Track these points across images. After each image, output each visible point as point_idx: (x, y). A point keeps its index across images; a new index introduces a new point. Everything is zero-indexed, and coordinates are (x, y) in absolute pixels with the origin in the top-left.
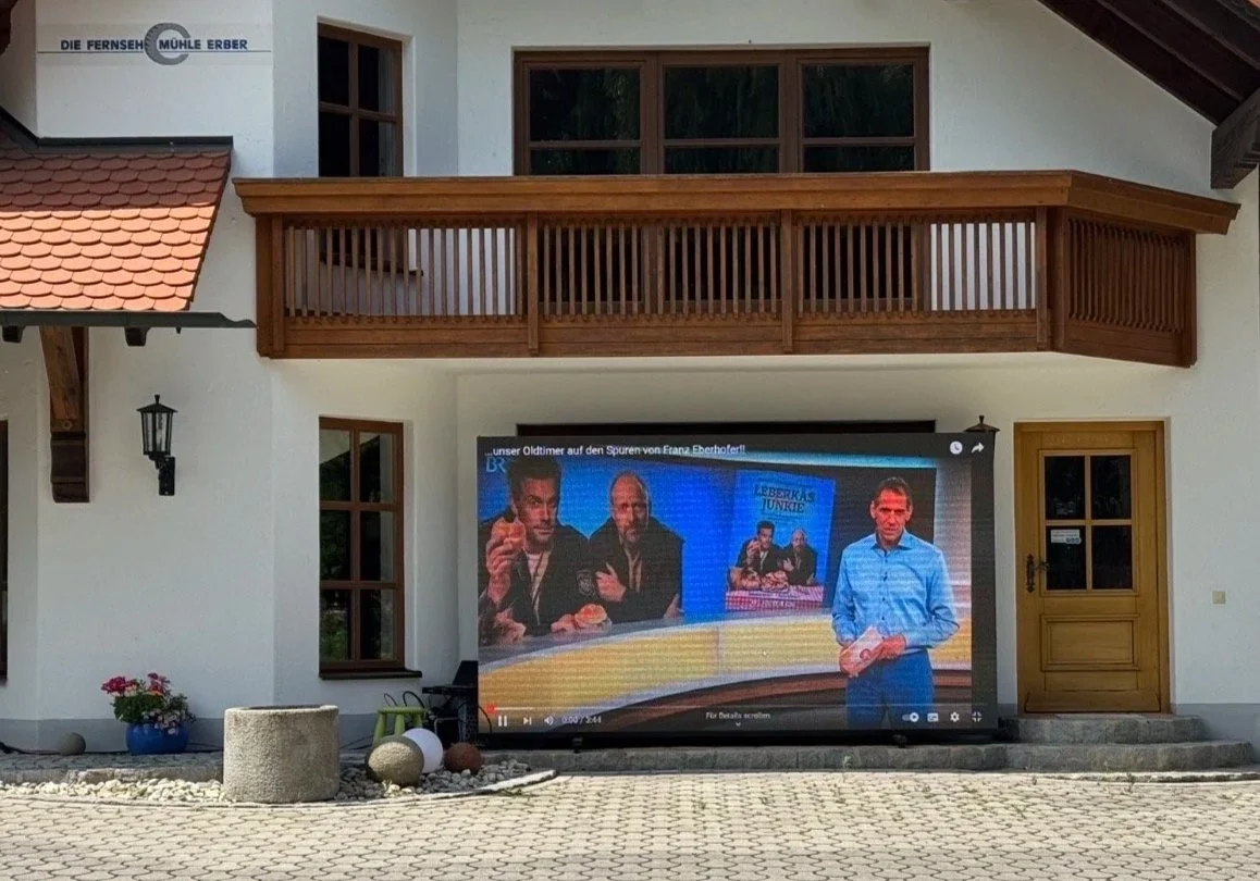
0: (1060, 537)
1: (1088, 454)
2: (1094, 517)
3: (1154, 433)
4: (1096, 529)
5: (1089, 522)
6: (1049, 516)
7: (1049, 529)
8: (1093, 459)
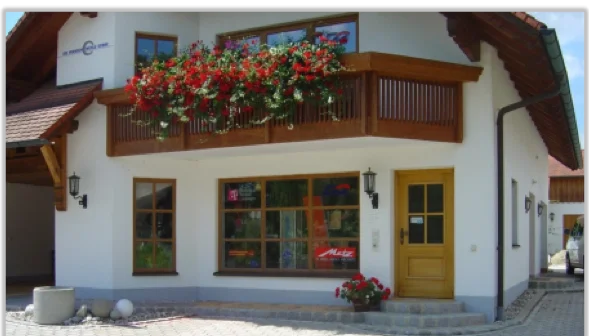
0: (415, 220)
1: (425, 183)
2: (428, 211)
3: (449, 173)
4: (429, 217)
5: (426, 214)
6: (411, 210)
7: (410, 217)
8: (428, 186)
